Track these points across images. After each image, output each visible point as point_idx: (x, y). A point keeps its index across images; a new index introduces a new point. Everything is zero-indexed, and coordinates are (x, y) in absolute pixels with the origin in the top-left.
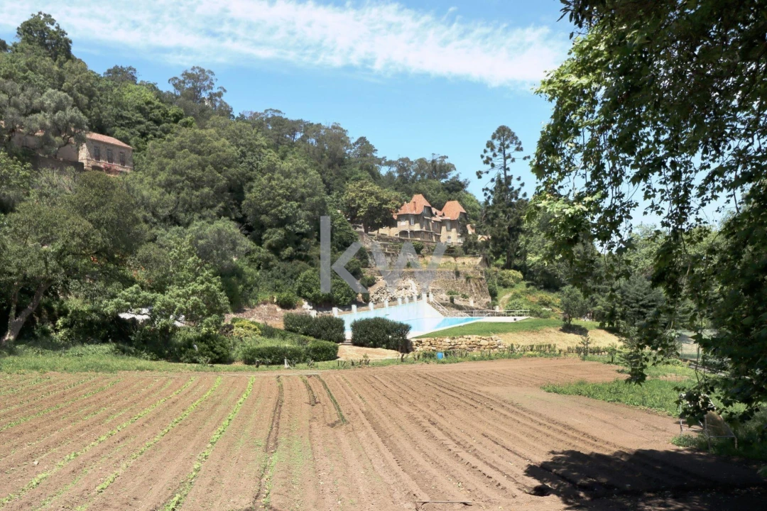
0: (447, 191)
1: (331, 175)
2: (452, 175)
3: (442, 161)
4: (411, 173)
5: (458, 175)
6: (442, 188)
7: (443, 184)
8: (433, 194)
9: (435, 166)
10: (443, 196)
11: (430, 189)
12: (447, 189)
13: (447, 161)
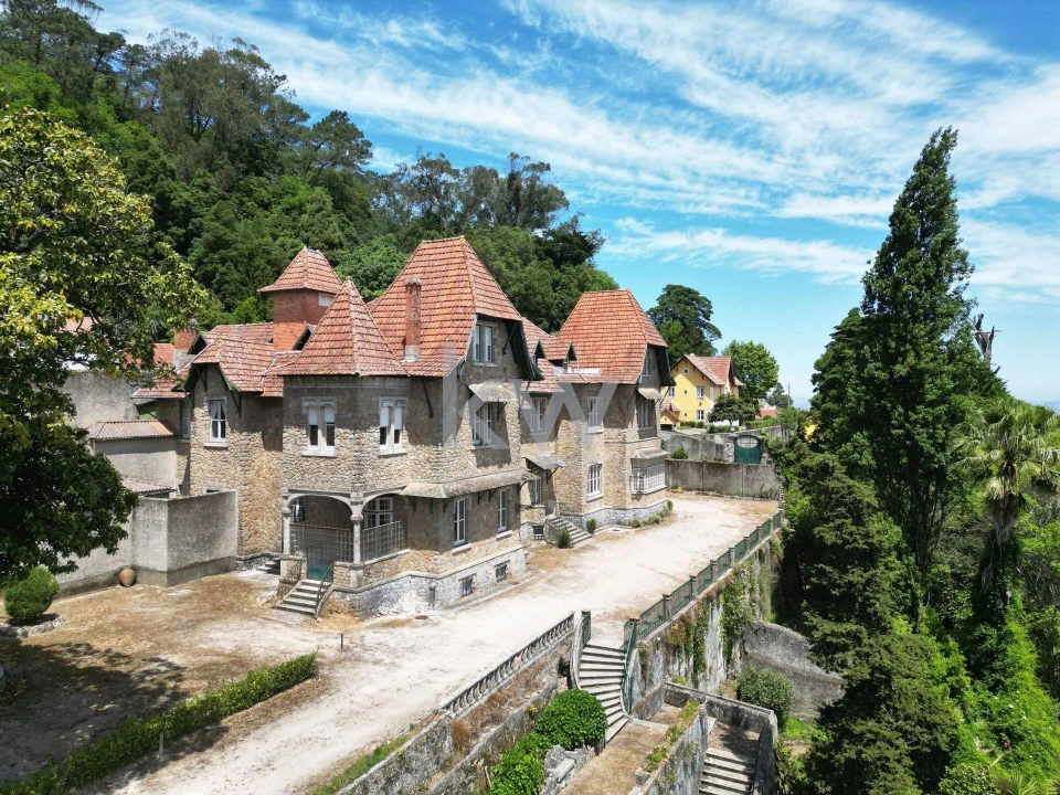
0: (549, 261)
1: (206, 188)
2: (559, 219)
3: (534, 179)
4: (453, 204)
5: (575, 220)
6: (536, 252)
7: (538, 241)
8: (509, 265)
9: (518, 189)
10: (537, 272)
11: (502, 251)
12: (549, 253)
13: (546, 179)
